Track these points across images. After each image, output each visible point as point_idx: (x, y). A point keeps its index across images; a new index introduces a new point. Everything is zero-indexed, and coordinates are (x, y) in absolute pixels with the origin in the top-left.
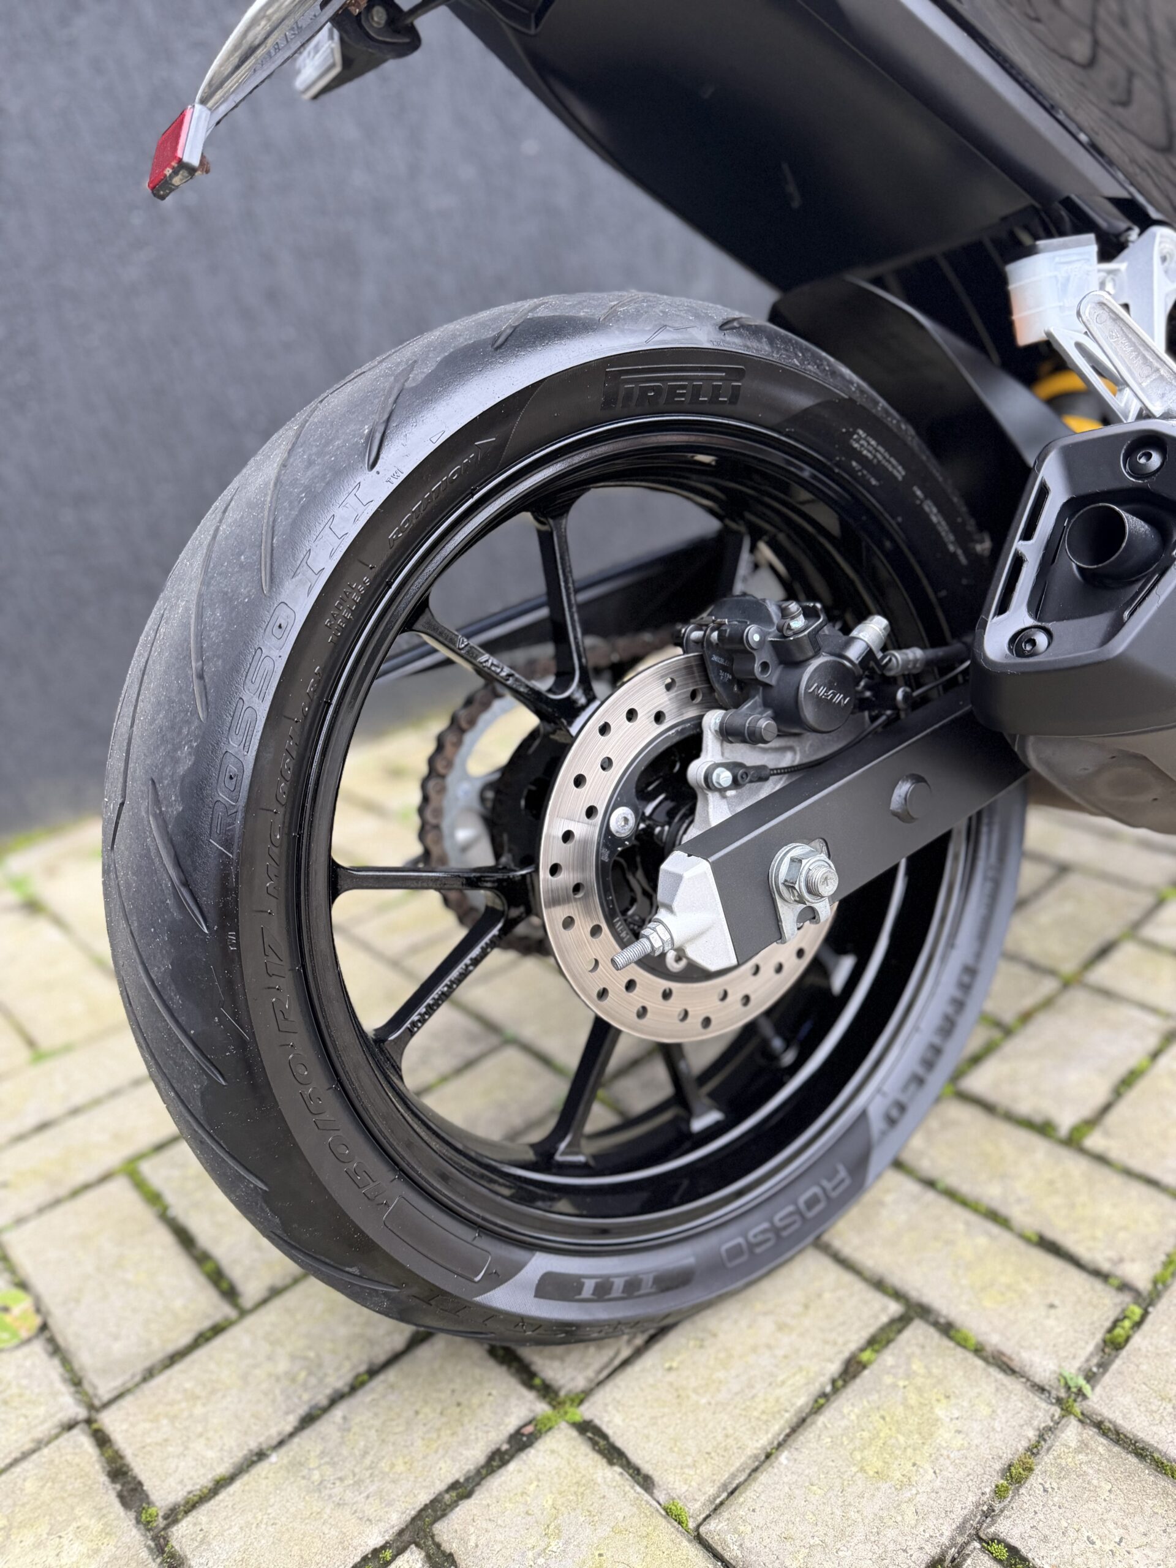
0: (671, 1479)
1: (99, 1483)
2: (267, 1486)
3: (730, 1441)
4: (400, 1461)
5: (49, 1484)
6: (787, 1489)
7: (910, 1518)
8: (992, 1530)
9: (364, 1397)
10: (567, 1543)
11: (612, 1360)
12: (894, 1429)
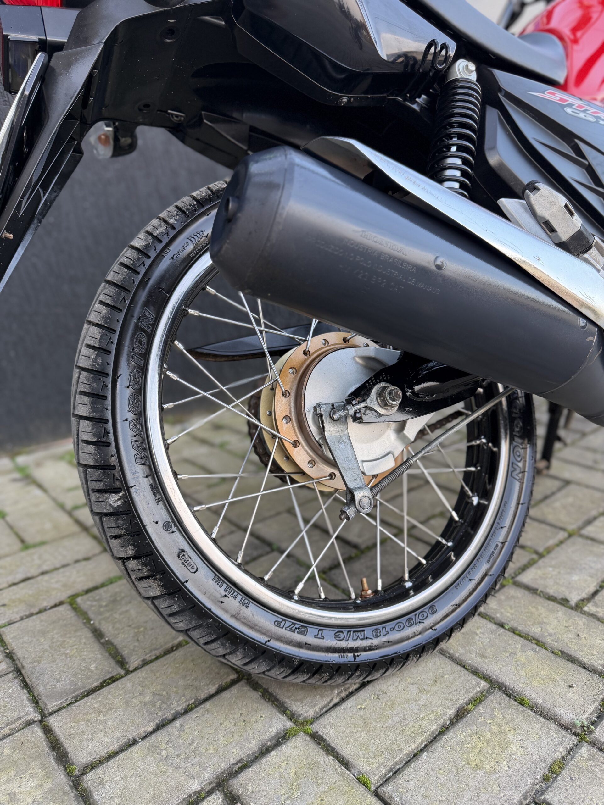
0: (361, 763)
1: (44, 751)
2: (137, 757)
3: (394, 746)
4: (211, 747)
5: (17, 751)
6: (426, 771)
7: (496, 789)
8: (542, 797)
9: (192, 715)
10: (303, 793)
11: (329, 703)
12: (485, 744)
